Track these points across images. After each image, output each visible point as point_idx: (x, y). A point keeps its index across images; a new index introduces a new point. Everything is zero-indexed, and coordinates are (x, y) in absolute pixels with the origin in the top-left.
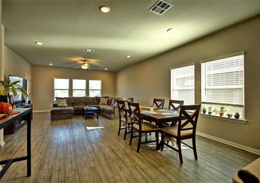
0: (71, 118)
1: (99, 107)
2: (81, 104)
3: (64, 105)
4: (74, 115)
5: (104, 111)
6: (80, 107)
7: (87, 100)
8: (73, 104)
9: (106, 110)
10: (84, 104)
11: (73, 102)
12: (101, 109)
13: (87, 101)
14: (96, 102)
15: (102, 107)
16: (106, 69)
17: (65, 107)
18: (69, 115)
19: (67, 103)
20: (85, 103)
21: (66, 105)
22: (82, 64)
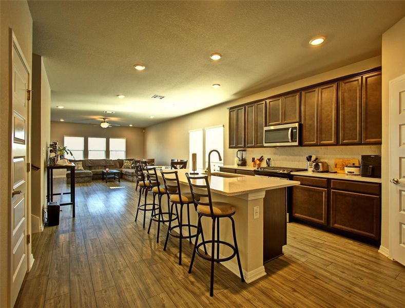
0: (88, 182)
1: (121, 171)
2: (100, 167)
3: (79, 169)
4: (93, 180)
5: (127, 174)
6: (99, 170)
7: (107, 163)
8: (90, 168)
9: (129, 172)
10: (104, 168)
11: (90, 165)
12: (123, 172)
13: (108, 165)
14: (118, 165)
15: (124, 170)
16: (131, 125)
17: (80, 170)
18: (86, 179)
19: (83, 166)
20: (105, 166)
21: (82, 168)
22: (102, 122)
